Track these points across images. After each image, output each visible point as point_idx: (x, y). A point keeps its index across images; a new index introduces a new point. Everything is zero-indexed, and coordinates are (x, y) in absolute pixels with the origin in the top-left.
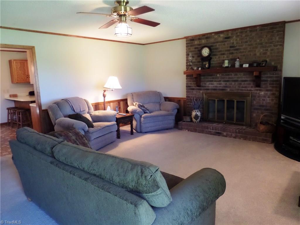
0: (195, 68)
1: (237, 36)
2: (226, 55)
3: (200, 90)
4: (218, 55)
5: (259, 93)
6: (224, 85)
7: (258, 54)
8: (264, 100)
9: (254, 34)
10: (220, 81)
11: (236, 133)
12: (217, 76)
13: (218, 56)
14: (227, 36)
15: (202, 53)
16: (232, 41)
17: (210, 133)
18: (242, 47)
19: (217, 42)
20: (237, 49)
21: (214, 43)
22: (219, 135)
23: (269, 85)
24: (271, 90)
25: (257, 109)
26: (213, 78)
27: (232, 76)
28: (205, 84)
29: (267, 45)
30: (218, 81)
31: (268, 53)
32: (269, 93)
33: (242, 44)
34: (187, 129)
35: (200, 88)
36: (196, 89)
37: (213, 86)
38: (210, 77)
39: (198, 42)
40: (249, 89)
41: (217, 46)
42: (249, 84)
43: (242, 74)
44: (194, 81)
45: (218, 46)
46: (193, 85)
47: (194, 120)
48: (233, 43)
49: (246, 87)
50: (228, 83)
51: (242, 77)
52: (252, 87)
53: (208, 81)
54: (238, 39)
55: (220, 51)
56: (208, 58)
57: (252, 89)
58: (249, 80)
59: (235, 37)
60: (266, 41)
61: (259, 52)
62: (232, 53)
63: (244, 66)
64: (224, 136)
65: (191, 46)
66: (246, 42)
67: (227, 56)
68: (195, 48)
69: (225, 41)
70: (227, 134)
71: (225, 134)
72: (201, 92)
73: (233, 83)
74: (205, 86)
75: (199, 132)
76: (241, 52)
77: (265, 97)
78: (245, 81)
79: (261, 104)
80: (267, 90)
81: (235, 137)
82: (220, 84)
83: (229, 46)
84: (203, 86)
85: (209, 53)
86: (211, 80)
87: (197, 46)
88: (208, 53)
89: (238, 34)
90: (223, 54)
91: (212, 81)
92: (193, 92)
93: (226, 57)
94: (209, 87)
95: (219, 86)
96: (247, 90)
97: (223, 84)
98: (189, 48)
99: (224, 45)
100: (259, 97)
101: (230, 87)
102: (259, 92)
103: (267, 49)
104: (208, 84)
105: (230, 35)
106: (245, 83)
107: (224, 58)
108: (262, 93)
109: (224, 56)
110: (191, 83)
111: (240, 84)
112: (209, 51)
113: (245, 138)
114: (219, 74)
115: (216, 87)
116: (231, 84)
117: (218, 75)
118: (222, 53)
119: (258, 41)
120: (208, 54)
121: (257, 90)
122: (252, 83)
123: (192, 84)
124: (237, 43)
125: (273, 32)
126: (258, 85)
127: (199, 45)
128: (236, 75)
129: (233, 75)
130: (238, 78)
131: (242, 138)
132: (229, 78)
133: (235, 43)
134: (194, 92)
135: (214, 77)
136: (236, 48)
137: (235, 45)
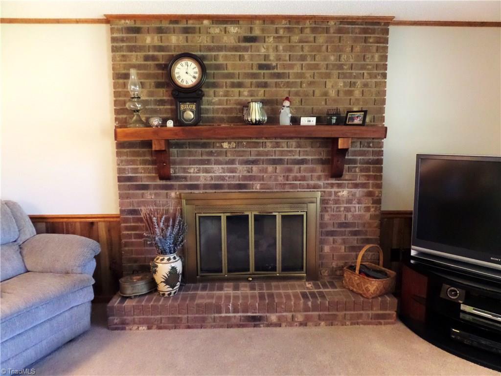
0: (155, 122)
1: (279, 38)
2: (246, 87)
3: (170, 188)
4: (222, 87)
5: (336, 193)
6: (245, 173)
7: (332, 93)
8: (348, 210)
9: (321, 39)
10: (232, 162)
11: (306, 309)
12: (222, 147)
13: (224, 89)
14: (248, 34)
15: (177, 76)
16: (263, 51)
17: (228, 324)
18: (291, 71)
19: (220, 49)
20: (278, 76)
21: (210, 49)
22: (255, 326)
23: (361, 171)
24: (364, 185)
25: (332, 233)
26: (211, 154)
27: (266, 149)
28: (185, 170)
29: (354, 72)
30: (227, 163)
31: (357, 93)
32: (359, 192)
33: (290, 62)
34: (141, 323)
35: (169, 183)
36: (156, 187)
37: (212, 178)
38: (199, 150)
39: (156, 38)
40: (312, 183)
41: (220, 58)
42: (313, 170)
43: (293, 143)
44: (145, 162)
45: (221, 61)
46: (143, 172)
47: (164, 288)
48: (266, 57)
49: (303, 178)
50: (255, 168)
51: (292, 151)
52: (319, 178)
53: (194, 162)
54: (281, 48)
55: (230, 76)
56: (194, 94)
57: (321, 183)
58: (312, 160)
59: (271, 39)
60: (352, 61)
61: (335, 86)
62: (265, 85)
63: (305, 121)
64: (271, 325)
65: (131, 49)
66: (303, 58)
67: (249, 91)
68: (147, 58)
69: (246, 49)
70: (279, 318)
71: (273, 318)
72: (173, 194)
73: (270, 168)
74: (185, 178)
75: (189, 327)
76: (288, 85)
77: (349, 201)
78: (302, 162)
79: (343, 220)
80: (356, 186)
81: (303, 324)
82: (232, 171)
83: (255, 63)
84: (177, 178)
85: (197, 75)
86: (205, 157)
87: (151, 53)
88: (194, 77)
89: (281, 32)
90: (240, 85)
91: (208, 162)
92: (143, 196)
93: (246, 93)
94: (198, 178)
95: (230, 177)
96: (308, 185)
97: (242, 170)
98: (123, 56)
99: (241, 58)
100: (337, 202)
101: (263, 179)
102: (337, 190)
103: (355, 83)
104: (193, 170)
105: (257, 32)
106: (303, 167)
107: (241, 98)
108: (344, 193)
109: (241, 90)
110: (136, 167)
111: (290, 170)
112: (197, 70)
113: (331, 321)
114: (229, 143)
115: (222, 178)
116: (265, 171)
117: (225, 145)
118: (236, 80)
119: (332, 58)
120: (194, 81)
121: (332, 185)
122: (319, 167)
123: (140, 171)
124: (279, 58)
125: (366, 40)
126: (337, 174)
127: (160, 49)
128: (278, 145)
129: (268, 144)
130: (282, 153)
131: (323, 323)
132: (259, 154)
133: (272, 58)
134: (149, 195)
135: (214, 150)
136: (275, 71)
137: (274, 64)
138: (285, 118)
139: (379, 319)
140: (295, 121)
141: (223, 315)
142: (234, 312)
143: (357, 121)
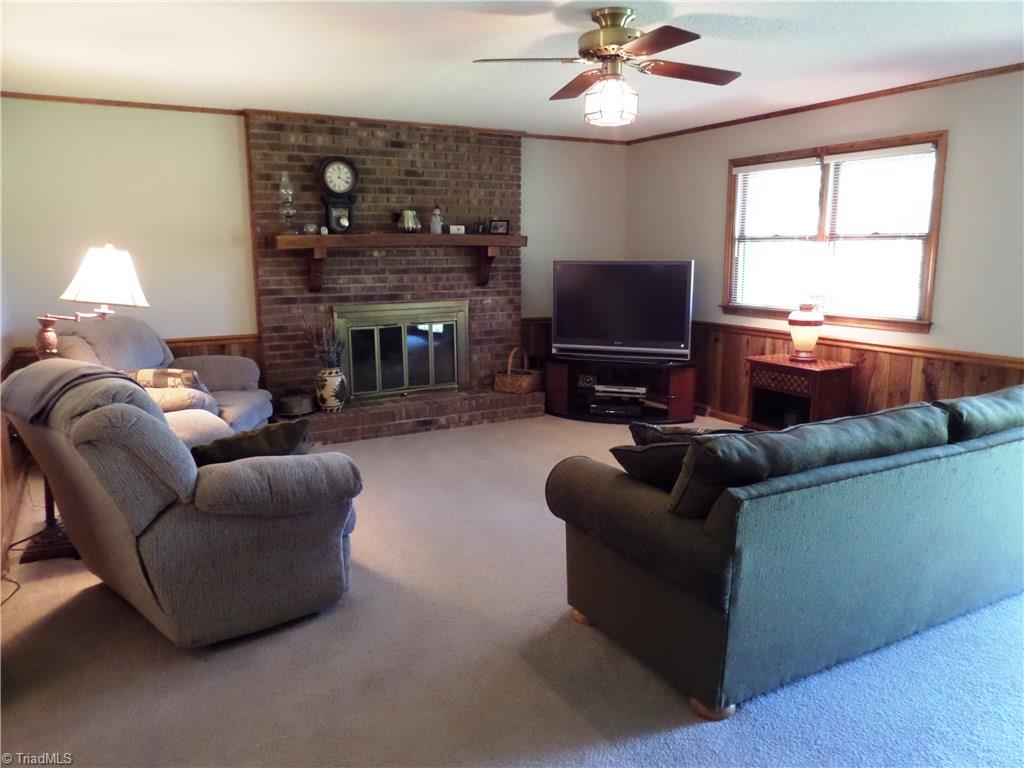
1: (424, 145)
2: (394, 193)
3: (319, 300)
4: (370, 192)
5: (481, 301)
6: (396, 283)
7: (475, 202)
8: (492, 317)
9: (463, 148)
10: (383, 271)
11: (471, 409)
12: (372, 255)
13: (373, 195)
14: (395, 139)
15: (328, 180)
16: (410, 157)
17: (401, 431)
18: (436, 179)
19: (368, 152)
20: (425, 183)
21: (357, 152)
22: (427, 430)
23: (503, 279)
24: (505, 293)
25: (479, 342)
26: (361, 263)
27: (415, 258)
28: (335, 281)
29: (493, 182)
30: (377, 273)
31: (496, 203)
32: (501, 299)
33: (435, 170)
35: (318, 295)
36: (304, 300)
37: (363, 288)
38: (349, 259)
39: (301, 138)
40: (459, 291)
41: (368, 162)
42: (460, 279)
43: (441, 251)
44: (290, 273)
45: (369, 165)
46: (288, 282)
47: (333, 403)
48: (413, 163)
49: (451, 287)
50: (406, 277)
51: (440, 260)
52: (466, 287)
53: (341, 272)
54: (426, 155)
55: (375, 181)
56: (347, 199)
57: (468, 291)
58: (459, 268)
59: (417, 146)
60: (491, 171)
61: (477, 194)
62: (412, 192)
63: (454, 229)
64: (440, 427)
65: (273, 147)
66: (448, 166)
67: (397, 198)
68: (291, 158)
69: (393, 154)
70: (447, 419)
71: (442, 420)
72: (322, 308)
73: (420, 277)
74: (335, 289)
76: (433, 192)
77: (493, 309)
78: (450, 270)
79: (488, 328)
80: (499, 293)
81: (469, 423)
82: (383, 281)
83: (403, 168)
84: (327, 290)
85: (349, 180)
86: (355, 267)
87: (296, 153)
88: (347, 182)
89: (427, 139)
90: (388, 191)
91: (358, 272)
92: (289, 310)
93: (394, 199)
94: (349, 289)
95: (381, 287)
96: (456, 294)
97: (392, 280)
98: (265, 154)
99: (388, 163)
100: (483, 310)
101: (413, 288)
102: (482, 298)
103: (494, 193)
104: (343, 280)
105: (403, 138)
106: (451, 275)
107: (390, 204)
108: (489, 301)
109: (390, 195)
110: (280, 278)
111: (439, 279)
112: (349, 175)
113: (493, 418)
114: (380, 252)
115: (373, 289)
116: (414, 280)
117: (376, 254)
118: (384, 186)
119: (474, 167)
120: (347, 186)
121: (478, 293)
122: (465, 276)
123: (285, 282)
124: (425, 166)
125: (502, 152)
126: (482, 282)
127: (305, 149)
128: (427, 253)
129: (418, 253)
130: (431, 261)
131: (485, 421)
132: (409, 263)
133: (418, 164)
134: (297, 310)
135: (364, 259)
136: (422, 178)
137: (420, 171)
138: (437, 225)
139: (531, 413)
140: (446, 229)
141: (396, 422)
142: (407, 418)
143: (501, 230)
